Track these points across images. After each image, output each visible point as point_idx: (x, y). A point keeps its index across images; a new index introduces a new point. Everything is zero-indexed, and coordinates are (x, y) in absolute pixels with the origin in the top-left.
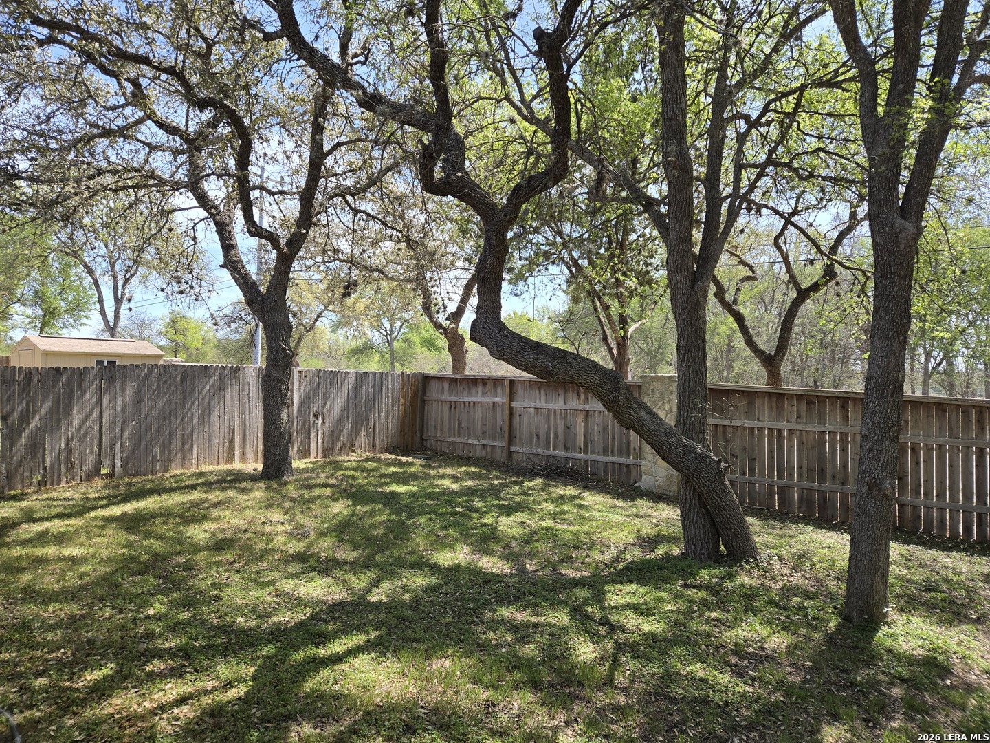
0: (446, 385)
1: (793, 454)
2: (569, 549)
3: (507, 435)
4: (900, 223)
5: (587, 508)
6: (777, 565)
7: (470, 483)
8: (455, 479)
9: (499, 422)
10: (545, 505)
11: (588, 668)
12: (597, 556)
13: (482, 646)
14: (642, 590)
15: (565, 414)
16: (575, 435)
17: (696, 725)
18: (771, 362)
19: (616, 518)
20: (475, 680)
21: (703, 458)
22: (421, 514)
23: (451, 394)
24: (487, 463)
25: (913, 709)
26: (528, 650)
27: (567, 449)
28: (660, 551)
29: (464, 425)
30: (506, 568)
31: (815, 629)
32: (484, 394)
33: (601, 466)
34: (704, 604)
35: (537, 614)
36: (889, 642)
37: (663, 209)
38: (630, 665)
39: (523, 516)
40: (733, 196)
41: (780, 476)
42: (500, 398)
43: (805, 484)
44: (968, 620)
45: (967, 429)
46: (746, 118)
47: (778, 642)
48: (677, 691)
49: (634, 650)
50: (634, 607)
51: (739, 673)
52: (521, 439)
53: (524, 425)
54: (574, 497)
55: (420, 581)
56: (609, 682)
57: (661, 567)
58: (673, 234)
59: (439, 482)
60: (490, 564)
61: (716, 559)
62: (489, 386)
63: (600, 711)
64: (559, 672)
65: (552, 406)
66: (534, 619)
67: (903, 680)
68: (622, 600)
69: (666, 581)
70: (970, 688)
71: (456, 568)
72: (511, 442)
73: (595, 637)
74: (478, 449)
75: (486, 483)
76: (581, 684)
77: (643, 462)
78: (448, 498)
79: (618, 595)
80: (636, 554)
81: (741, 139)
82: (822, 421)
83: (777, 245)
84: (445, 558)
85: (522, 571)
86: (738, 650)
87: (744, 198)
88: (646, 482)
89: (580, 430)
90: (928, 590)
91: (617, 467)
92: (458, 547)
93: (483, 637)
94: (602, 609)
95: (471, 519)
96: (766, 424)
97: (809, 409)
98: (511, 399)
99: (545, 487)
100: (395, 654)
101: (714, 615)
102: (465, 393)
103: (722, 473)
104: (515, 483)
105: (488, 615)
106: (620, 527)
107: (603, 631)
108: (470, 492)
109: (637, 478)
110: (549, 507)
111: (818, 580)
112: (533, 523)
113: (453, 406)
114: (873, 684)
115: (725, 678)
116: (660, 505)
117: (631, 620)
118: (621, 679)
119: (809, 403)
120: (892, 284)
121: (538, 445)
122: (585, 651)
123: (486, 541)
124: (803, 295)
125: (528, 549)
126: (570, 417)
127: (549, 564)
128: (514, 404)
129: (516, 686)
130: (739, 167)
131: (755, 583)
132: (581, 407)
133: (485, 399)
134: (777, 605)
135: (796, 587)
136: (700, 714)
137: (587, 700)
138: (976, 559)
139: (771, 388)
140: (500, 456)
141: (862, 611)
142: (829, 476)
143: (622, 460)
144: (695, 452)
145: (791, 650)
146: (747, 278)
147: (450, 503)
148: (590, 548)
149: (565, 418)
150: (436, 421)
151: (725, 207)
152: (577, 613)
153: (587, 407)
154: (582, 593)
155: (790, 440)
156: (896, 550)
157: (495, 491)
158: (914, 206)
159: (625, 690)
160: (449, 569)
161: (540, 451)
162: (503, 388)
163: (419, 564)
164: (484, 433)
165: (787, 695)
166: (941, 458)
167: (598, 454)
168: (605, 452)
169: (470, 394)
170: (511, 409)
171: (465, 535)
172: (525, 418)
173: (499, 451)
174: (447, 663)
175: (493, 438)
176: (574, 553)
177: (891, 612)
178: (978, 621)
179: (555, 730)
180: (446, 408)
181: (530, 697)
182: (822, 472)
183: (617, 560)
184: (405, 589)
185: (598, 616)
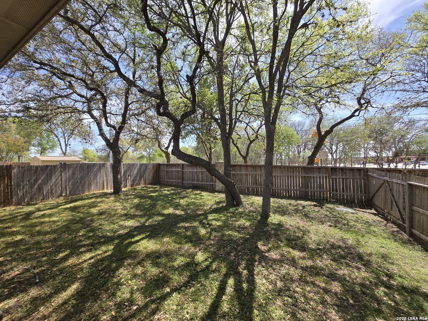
0: (165, 166)
1: (250, 179)
2: (198, 206)
3: (182, 178)
4: (271, 126)
5: (203, 196)
6: (247, 206)
7: (173, 192)
8: (168, 191)
9: (180, 175)
10: (192, 196)
11: (204, 236)
12: (206, 208)
13: (177, 234)
14: (216, 215)
15: (196, 173)
16: (199, 178)
17: (230, 246)
18: (245, 158)
19: (210, 198)
20: (175, 242)
21: (231, 182)
22: (159, 201)
23: (166, 169)
24: (177, 186)
25: (276, 235)
26: (189, 233)
27: (197, 181)
28: (221, 205)
29: (170, 176)
30: (183, 213)
31: (255, 220)
32: (175, 168)
33: (206, 185)
34: (231, 216)
35: (191, 224)
36: (271, 221)
37: (219, 121)
38: (214, 234)
39: (186, 199)
40: (236, 118)
41: (247, 185)
42: (180, 169)
43: (253, 186)
44: (287, 214)
45: (285, 172)
46: (238, 100)
47: (248, 224)
48: (225, 238)
49: (214, 230)
50: (215, 219)
51: (239, 232)
52: (186, 179)
53: (186, 176)
54: (200, 193)
55: (160, 218)
56: (209, 238)
57: (221, 209)
58: (222, 127)
59: (164, 192)
60: (178, 212)
61: (234, 206)
62: (177, 166)
63: (208, 246)
64: (197, 238)
65: (193, 171)
66: (190, 225)
67: (274, 229)
68: (212, 218)
69: (222, 212)
70: (288, 229)
71: (169, 214)
72: (183, 180)
73: (206, 228)
74: (174, 183)
75: (176, 191)
76: (202, 240)
77: (216, 184)
78: (167, 196)
79: (210, 217)
80: (215, 206)
81: (237, 105)
82: (256, 172)
83: (245, 131)
84: (166, 212)
85: (187, 213)
86: (239, 227)
87: (238, 119)
88: (217, 188)
89: (200, 176)
90: (278, 208)
91: (210, 185)
92: (170, 209)
93: (177, 231)
94: (207, 221)
95: (173, 201)
96: (244, 173)
97: (253, 169)
98: (183, 169)
99: (192, 191)
100: (154, 238)
101: (233, 219)
103: (235, 185)
104: (184, 191)
105: (178, 225)
106: (211, 200)
107: (207, 226)
108: (173, 194)
109: (215, 188)
110: (193, 196)
111: (256, 208)
112: (189, 201)
113: (167, 172)
114: (268, 231)
115: (236, 234)
116: (221, 194)
117: (214, 223)
118: (212, 237)
119: (253, 167)
120: (270, 140)
121: (190, 181)
122: (203, 231)
123: (177, 206)
124: (251, 142)
125: (188, 208)
127: (193, 211)
129: (186, 242)
130: (237, 112)
131: (242, 210)
132: (201, 171)
133: (176, 170)
134: (247, 215)
135: (251, 210)
136: (231, 243)
137: (204, 244)
138: (287, 200)
139: (245, 164)
140: (180, 184)
141: (265, 214)
142: (258, 184)
143: (211, 183)
144: (228, 180)
145: (250, 225)
146: (239, 138)
147: (167, 197)
148: (204, 205)
149: (197, 173)
150: (163, 176)
151: (234, 121)
152: (201, 222)
154: (202, 217)
155: (249, 176)
156: (272, 200)
157: (179, 193)
158: (274, 123)
159: (213, 240)
160: (168, 214)
161: (191, 182)
162: (180, 166)
163: (160, 214)
164: (176, 178)
165: (250, 236)
166: (280, 178)
167: (205, 182)
168: (207, 181)
169: (172, 168)
170: (183, 172)
171: (171, 205)
172: (186, 174)
173: (180, 183)
174: (168, 239)
175: (178, 180)
176: (200, 208)
177: (271, 214)
178: (288, 214)
179: (196, 252)
180: (165, 172)
181: (190, 245)
182: (256, 183)
183: (210, 208)
184: (156, 221)
185: (206, 223)
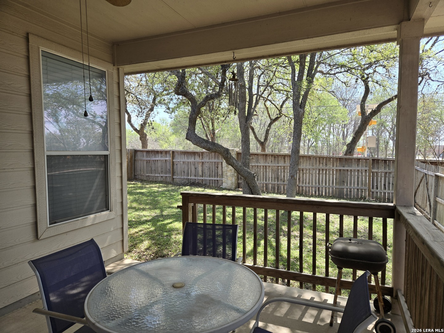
0: (145, 154)
1: (270, 174)
3: (172, 172)
4: (300, 110)
9: (168, 167)
15: (194, 164)
16: (198, 171)
18: (262, 144)
21: (250, 173)
23: (147, 157)
27: (195, 176)
29: (153, 169)
32: (161, 157)
33: (208, 181)
40: (257, 94)
41: (266, 181)
42: (169, 158)
52: (177, 174)
53: (179, 168)
62: (164, 154)
65: (189, 160)
72: (173, 175)
74: (160, 178)
77: (223, 179)
82: (278, 163)
89: (200, 169)
91: (214, 181)
102: (153, 156)
103: (254, 177)
109: (221, 184)
113: (148, 162)
119: (275, 157)
121: (184, 175)
124: (273, 121)
126: (196, 164)
128: (174, 160)
132: (200, 161)
133: (162, 159)
139: (263, 153)
140: (169, 180)
142: (280, 180)
143: (216, 179)
144: (248, 171)
150: (141, 168)
153: (203, 161)
155: (269, 169)
158: (303, 106)
161: (185, 177)
162: (170, 154)
164: (162, 172)
167: (207, 177)
168: (210, 176)
169: (155, 157)
170: (173, 162)
172: (179, 166)
173: (168, 178)
175: (166, 173)
180: (145, 163)
182: (278, 178)
